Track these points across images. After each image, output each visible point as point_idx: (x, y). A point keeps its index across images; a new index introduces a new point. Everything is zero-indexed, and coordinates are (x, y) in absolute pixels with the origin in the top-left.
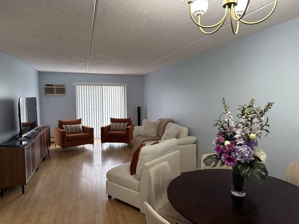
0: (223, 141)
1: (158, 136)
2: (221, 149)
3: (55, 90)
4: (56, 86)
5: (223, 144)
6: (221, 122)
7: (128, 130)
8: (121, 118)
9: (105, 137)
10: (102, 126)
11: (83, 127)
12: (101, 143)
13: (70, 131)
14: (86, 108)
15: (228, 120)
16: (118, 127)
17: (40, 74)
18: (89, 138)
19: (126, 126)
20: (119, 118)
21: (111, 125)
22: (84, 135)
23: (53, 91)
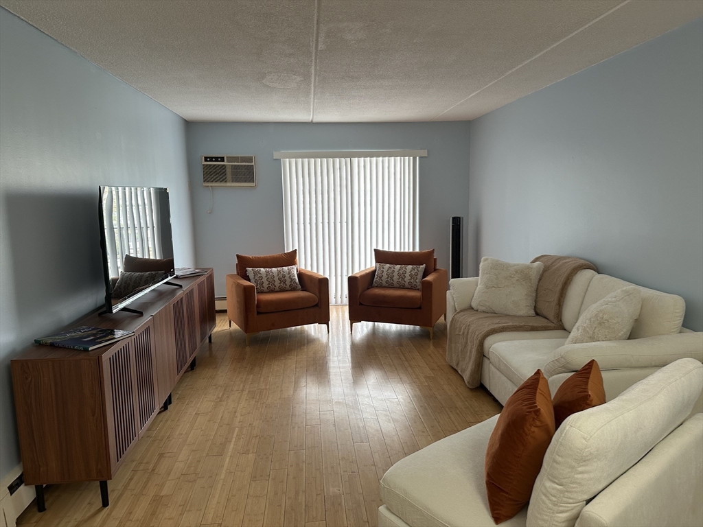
1: (537, 314)
3: (229, 171)
4: (231, 159)
7: (427, 287)
8: (402, 251)
9: (361, 304)
10: (350, 275)
11: (300, 275)
12: (348, 321)
13: (266, 284)
14: (308, 221)
16: (396, 277)
17: (190, 127)
18: (316, 305)
19: (421, 275)
20: (398, 250)
21: (375, 270)
22: (302, 298)
23: (224, 173)
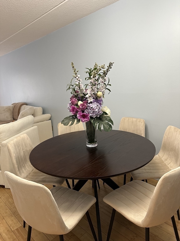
0: (76, 102)
1: (14, 119)
2: (76, 109)
5: (77, 105)
6: (73, 86)
15: (79, 83)
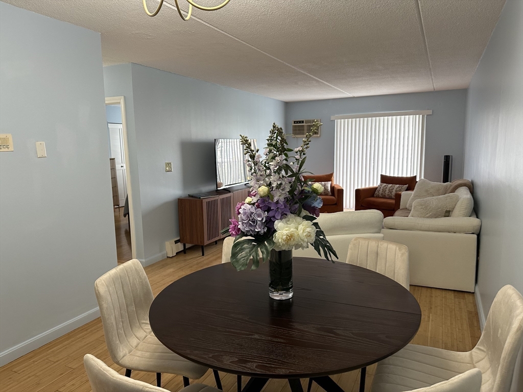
3: (306, 128)
4: (307, 122)
7: (398, 197)
9: (361, 206)
11: (333, 188)
16: (386, 192)
17: (288, 106)
18: (336, 204)
21: (378, 187)
22: (330, 199)
23: (303, 130)
